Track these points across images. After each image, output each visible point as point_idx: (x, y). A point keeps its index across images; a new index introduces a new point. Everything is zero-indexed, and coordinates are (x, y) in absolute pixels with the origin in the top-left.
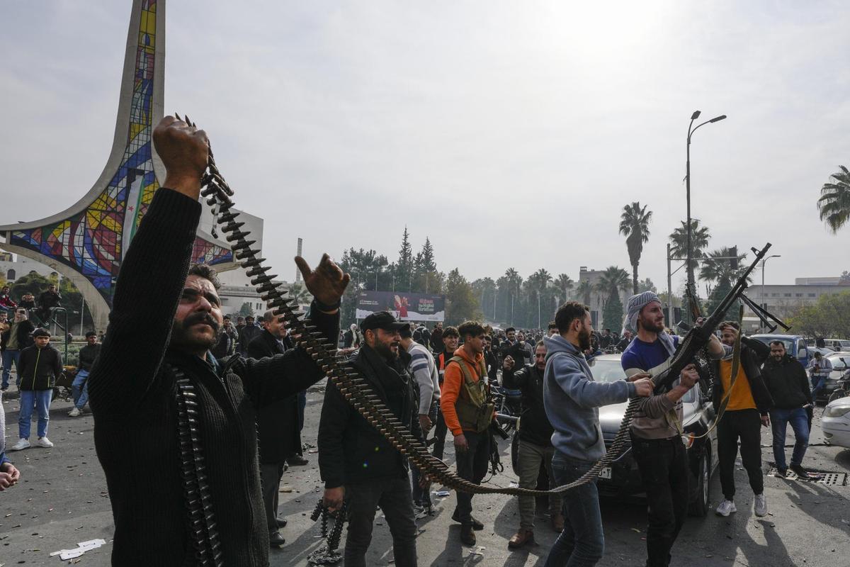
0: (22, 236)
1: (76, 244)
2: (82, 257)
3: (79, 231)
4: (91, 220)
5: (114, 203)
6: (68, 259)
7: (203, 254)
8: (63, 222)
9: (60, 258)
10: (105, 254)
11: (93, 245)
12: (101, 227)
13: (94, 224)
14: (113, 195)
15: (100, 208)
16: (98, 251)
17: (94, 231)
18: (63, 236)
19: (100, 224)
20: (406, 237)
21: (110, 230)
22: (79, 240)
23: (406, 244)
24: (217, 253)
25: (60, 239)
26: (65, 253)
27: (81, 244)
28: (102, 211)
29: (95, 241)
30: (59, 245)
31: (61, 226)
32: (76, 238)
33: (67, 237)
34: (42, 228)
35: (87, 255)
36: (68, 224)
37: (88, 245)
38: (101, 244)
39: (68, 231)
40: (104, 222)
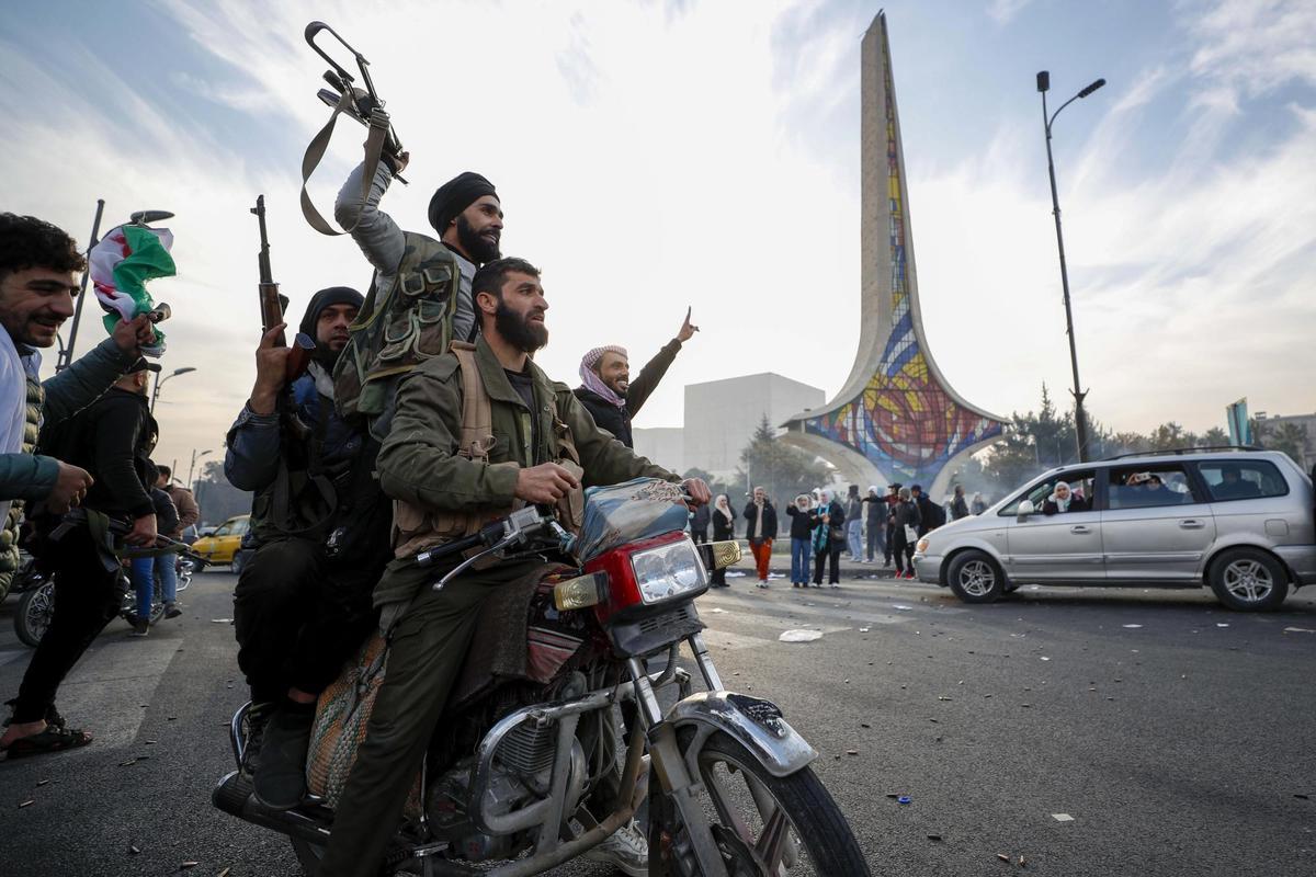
0: (813, 423)
1: (858, 428)
2: (865, 442)
3: (860, 413)
4: (869, 401)
5: (886, 380)
6: (853, 444)
7: (972, 428)
8: (845, 406)
9: (847, 444)
10: (883, 436)
11: (872, 427)
12: (878, 408)
13: (871, 405)
14: (884, 372)
15: (874, 387)
16: (878, 433)
17: (872, 412)
18: (847, 422)
19: (877, 404)
20: (1045, 393)
21: (886, 410)
22: (860, 424)
23: (1046, 402)
24: (986, 426)
25: (845, 425)
26: (851, 438)
27: (863, 427)
28: (876, 390)
29: (875, 424)
30: (844, 430)
31: (844, 410)
32: (858, 421)
33: (850, 421)
34: (829, 414)
35: (869, 439)
36: (850, 407)
37: (869, 427)
38: (879, 426)
39: (850, 414)
40: (880, 402)
